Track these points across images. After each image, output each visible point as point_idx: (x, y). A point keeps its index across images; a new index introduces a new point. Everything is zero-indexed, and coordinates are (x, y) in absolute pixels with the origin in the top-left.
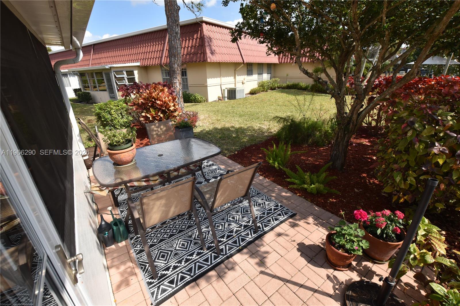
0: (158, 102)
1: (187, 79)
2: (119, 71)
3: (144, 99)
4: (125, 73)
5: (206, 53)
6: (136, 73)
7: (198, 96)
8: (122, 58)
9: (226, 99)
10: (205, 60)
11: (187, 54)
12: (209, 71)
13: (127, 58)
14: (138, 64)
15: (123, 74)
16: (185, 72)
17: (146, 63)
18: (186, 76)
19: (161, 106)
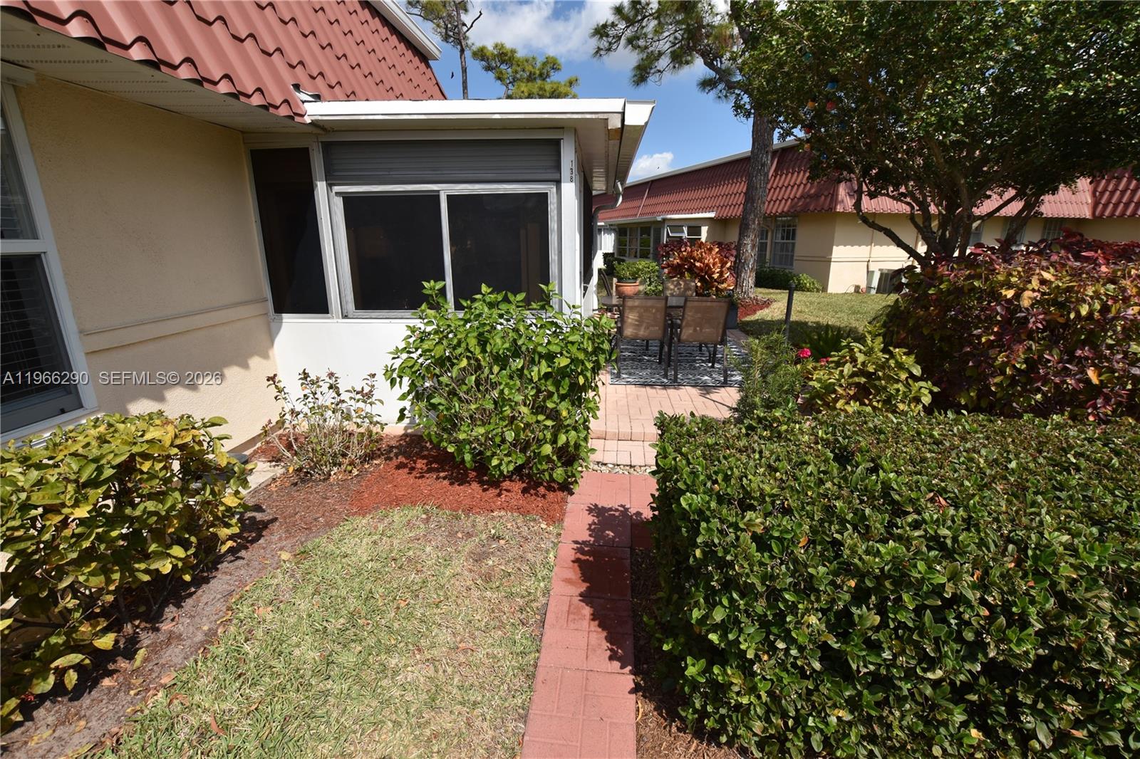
0: (698, 264)
1: (793, 245)
2: (677, 226)
3: (681, 259)
4: (685, 229)
5: (837, 195)
6: (704, 230)
7: (806, 280)
8: (690, 205)
9: (873, 292)
10: (831, 209)
11: (802, 196)
12: (840, 231)
13: (696, 204)
14: (712, 215)
15: (683, 232)
16: (794, 231)
17: (726, 213)
18: (793, 238)
19: (701, 269)
